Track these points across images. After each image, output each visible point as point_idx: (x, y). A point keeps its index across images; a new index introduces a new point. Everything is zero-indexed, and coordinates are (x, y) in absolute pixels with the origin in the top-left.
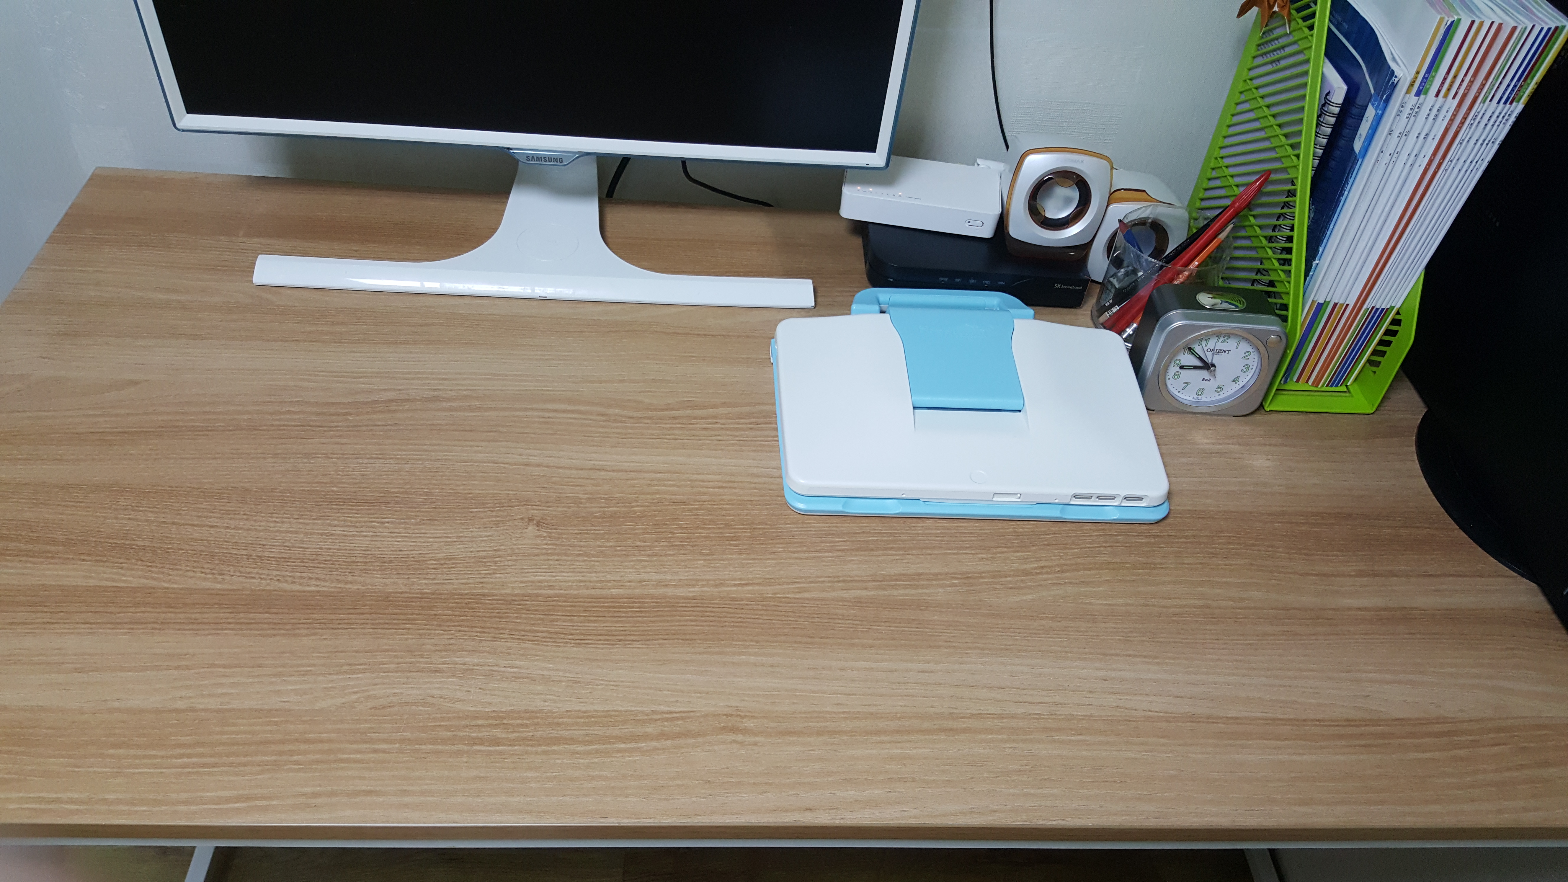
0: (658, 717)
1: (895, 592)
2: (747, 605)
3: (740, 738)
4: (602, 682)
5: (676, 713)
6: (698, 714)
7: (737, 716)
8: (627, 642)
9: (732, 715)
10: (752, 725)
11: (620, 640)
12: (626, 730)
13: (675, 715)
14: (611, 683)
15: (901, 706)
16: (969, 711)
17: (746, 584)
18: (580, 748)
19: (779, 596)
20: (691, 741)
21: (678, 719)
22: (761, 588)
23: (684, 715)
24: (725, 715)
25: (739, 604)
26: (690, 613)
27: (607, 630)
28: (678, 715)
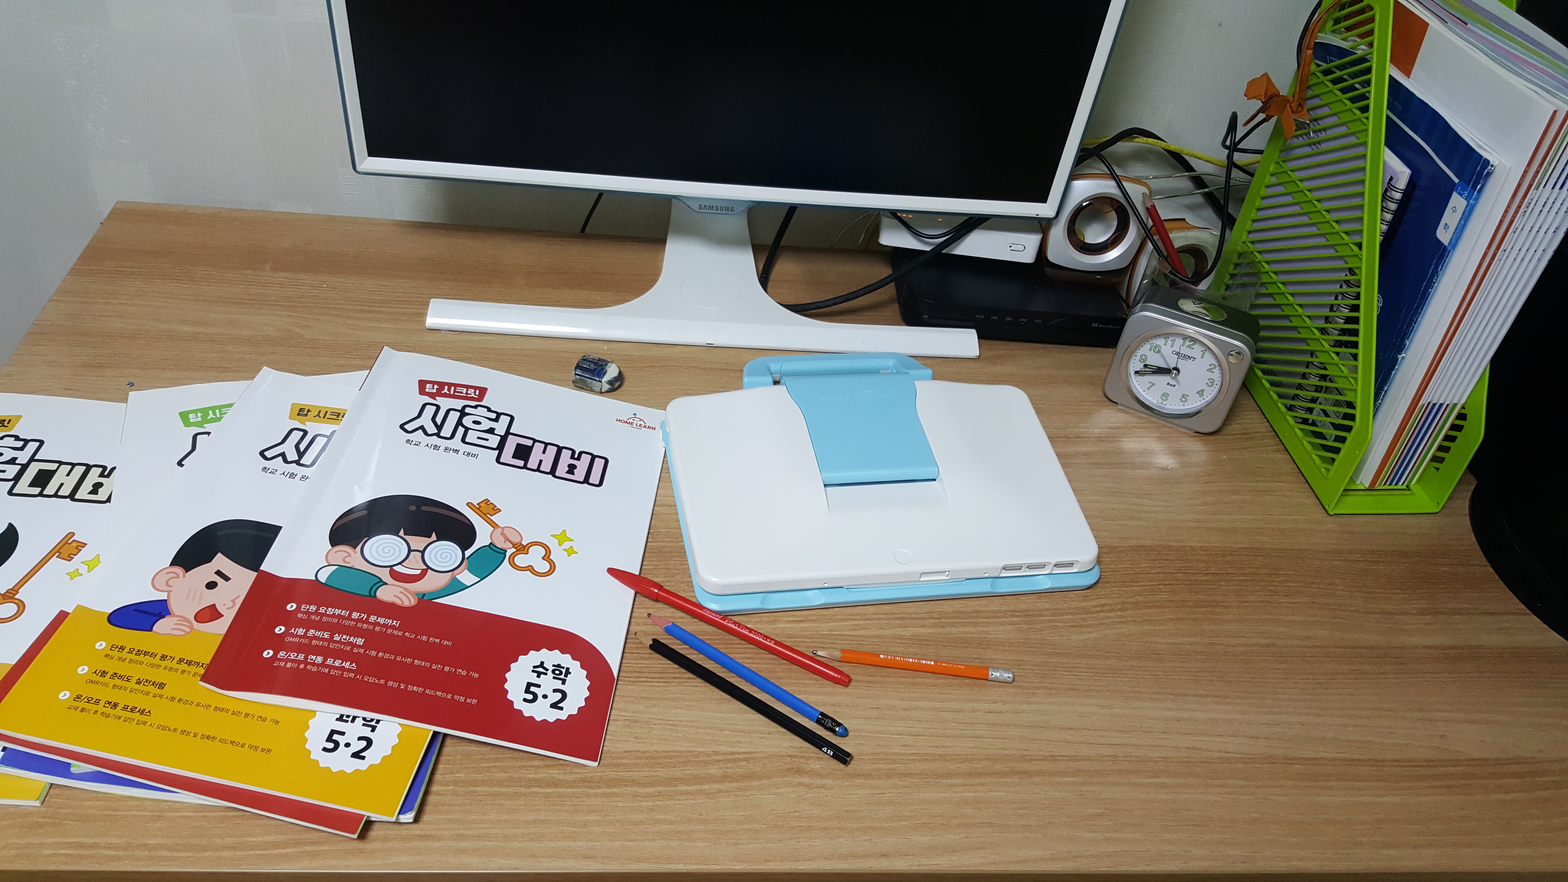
0: (720, 758)
5: (738, 754)
6: (762, 755)
12: (688, 772)
13: (737, 756)
15: (970, 748)
16: (1041, 753)
18: (642, 790)
21: (740, 760)
28: (741, 756)
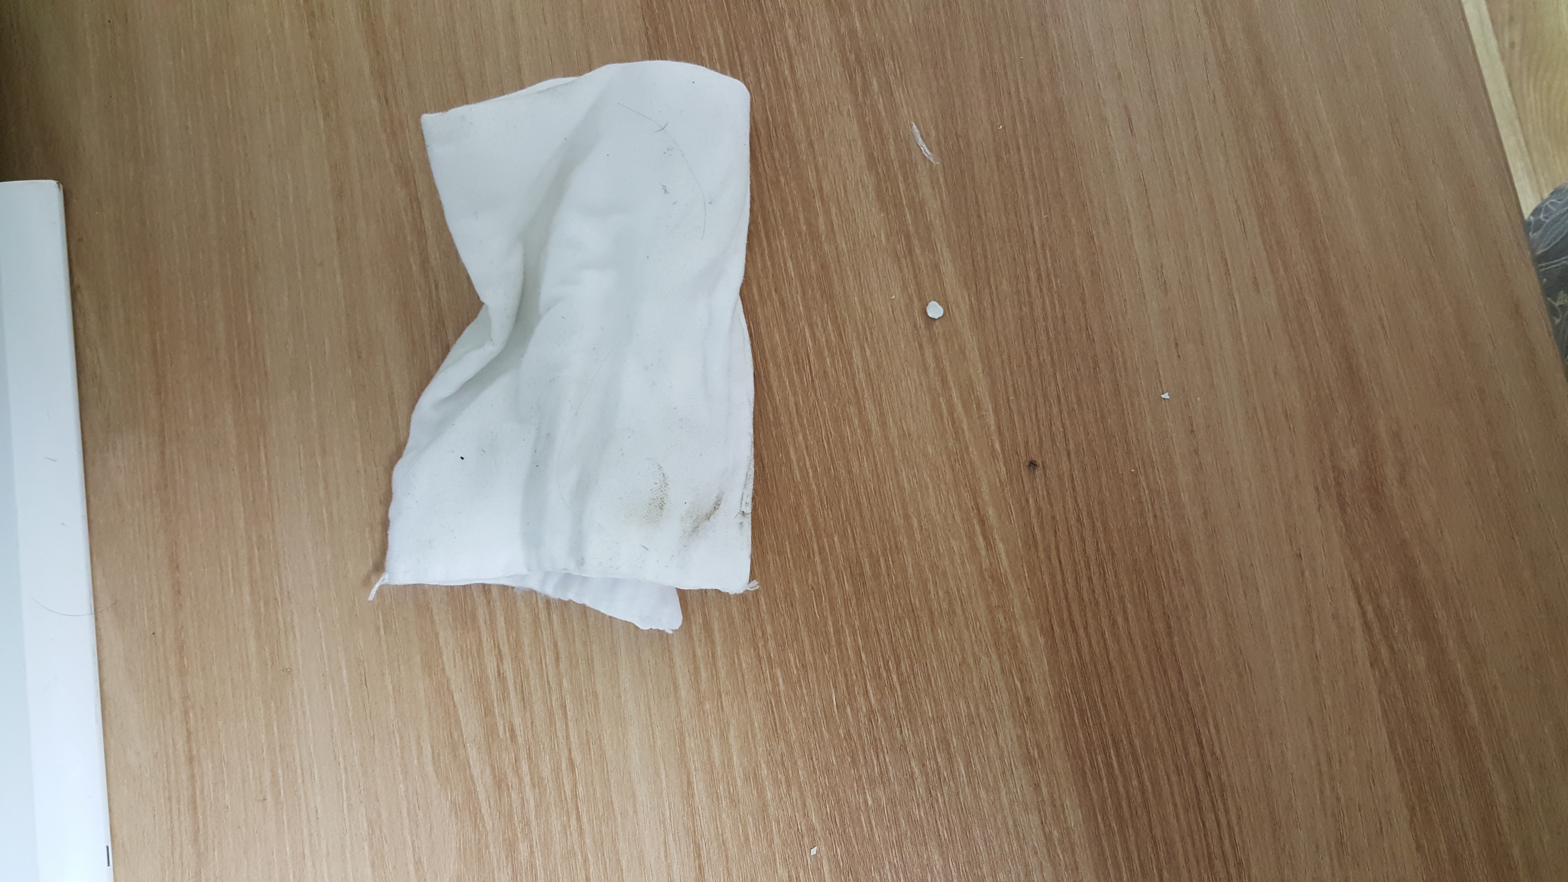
1: (933, 206)
2: (1039, 510)
3: (1391, 472)
4: (1328, 792)
7: (1339, 484)
8: (1209, 758)
9: (1340, 496)
10: (1353, 451)
11: (1207, 775)
14: (1325, 768)
17: (982, 522)
19: (997, 446)
20: (1425, 570)
22: (985, 488)
23: (1365, 599)
24: (1343, 510)
25: (1042, 529)
26: (1092, 631)
27: (1187, 811)
